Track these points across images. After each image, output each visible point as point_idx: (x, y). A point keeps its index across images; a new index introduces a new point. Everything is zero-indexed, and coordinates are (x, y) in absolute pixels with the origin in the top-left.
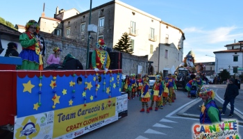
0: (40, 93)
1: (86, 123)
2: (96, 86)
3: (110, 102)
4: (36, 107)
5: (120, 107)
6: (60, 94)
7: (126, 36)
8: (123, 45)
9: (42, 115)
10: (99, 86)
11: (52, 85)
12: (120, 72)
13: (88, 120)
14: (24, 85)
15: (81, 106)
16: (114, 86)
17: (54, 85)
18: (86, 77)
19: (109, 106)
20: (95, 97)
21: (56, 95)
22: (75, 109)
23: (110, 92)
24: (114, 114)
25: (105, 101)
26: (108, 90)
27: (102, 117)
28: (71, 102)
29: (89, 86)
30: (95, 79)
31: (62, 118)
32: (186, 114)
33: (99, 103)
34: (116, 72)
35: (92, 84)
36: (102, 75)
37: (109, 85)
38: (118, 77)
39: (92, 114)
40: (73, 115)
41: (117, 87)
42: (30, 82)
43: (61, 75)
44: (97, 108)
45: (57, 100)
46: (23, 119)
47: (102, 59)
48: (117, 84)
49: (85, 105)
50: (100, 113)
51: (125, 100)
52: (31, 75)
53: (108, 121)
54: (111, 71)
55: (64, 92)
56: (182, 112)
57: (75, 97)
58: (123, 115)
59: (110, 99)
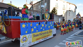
0: (27, 28)
1: (42, 38)
2: (45, 25)
3: (50, 31)
4: (26, 32)
5: (53, 33)
6: (34, 28)
7: (55, 8)
8: (54, 12)
9: (28, 35)
10: (46, 25)
11: (31, 25)
12: (53, 20)
13: (43, 37)
14: (22, 25)
15: (40, 32)
16: (51, 25)
17: (32, 25)
18: (42, 22)
19: (50, 32)
20: (45, 29)
21: (32, 28)
22: (39, 33)
25: (48, 31)
26: (49, 27)
27: (47, 36)
28: (37, 31)
29: (43, 25)
30: (45, 23)
31: (35, 36)
32: (78, 35)
33: (46, 31)
34: (52, 21)
35: (44, 25)
36: (47, 22)
38: (53, 22)
39: (44, 35)
40: (38, 35)
41: (52, 26)
42: (24, 24)
43: (34, 22)
44: (46, 33)
45: (33, 30)
46: (23, 36)
48: (52, 25)
49: (42, 32)
50: (47, 34)
51: (55, 30)
52: (25, 22)
54: (50, 20)
55: (35, 27)
56: (76, 35)
57: (38, 29)
58: (54, 35)
59: (50, 30)
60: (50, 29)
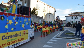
1: (9, 44)
2: (15, 22)
3: (24, 32)
5: (31, 35)
10: (17, 23)
15: (4, 34)
16: (27, 24)
19: (24, 34)
20: (15, 29)
23: (24, 27)
24: (27, 38)
26: (23, 26)
27: (20, 40)
29: (10, 22)
30: (14, 18)
35: (12, 21)
36: (19, 17)
37: (24, 23)
38: (29, 19)
39: (13, 38)
41: (28, 24)
48: (28, 23)
51: (33, 31)
56: (59, 36)
59: (24, 30)
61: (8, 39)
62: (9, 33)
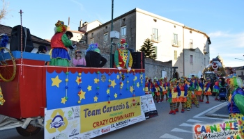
0: (67, 88)
1: (112, 120)
2: (120, 84)
3: (134, 100)
4: (64, 101)
5: (146, 107)
6: (85, 90)
7: (149, 42)
9: (69, 109)
10: (122, 85)
11: (77, 81)
12: (143, 71)
13: (114, 117)
14: (53, 79)
15: (105, 103)
16: (138, 85)
17: (80, 80)
18: (109, 75)
19: (134, 105)
20: (119, 95)
21: (81, 91)
22: (100, 105)
23: (134, 91)
24: (140, 114)
25: (130, 100)
26: (132, 89)
27: (128, 116)
28: (96, 99)
29: (113, 84)
30: (118, 77)
31: (89, 113)
33: (123, 101)
34: (139, 71)
35: (116, 82)
36: (125, 74)
37: (132, 83)
38: (142, 76)
39: (116, 111)
40: (98, 111)
41: (140, 86)
42: (57, 77)
43: (86, 71)
44: (121, 107)
45: (82, 95)
46: (52, 111)
47: (124, 58)
48: (140, 83)
49: (109, 103)
50: (125, 111)
51: (149, 100)
52: (59, 70)
53: (133, 120)
54: (134, 70)
55: (90, 88)
56: (211, 113)
57: (99, 93)
58: (150, 115)
59: (134, 98)
60: (136, 96)
61: (110, 113)
62: (111, 102)
